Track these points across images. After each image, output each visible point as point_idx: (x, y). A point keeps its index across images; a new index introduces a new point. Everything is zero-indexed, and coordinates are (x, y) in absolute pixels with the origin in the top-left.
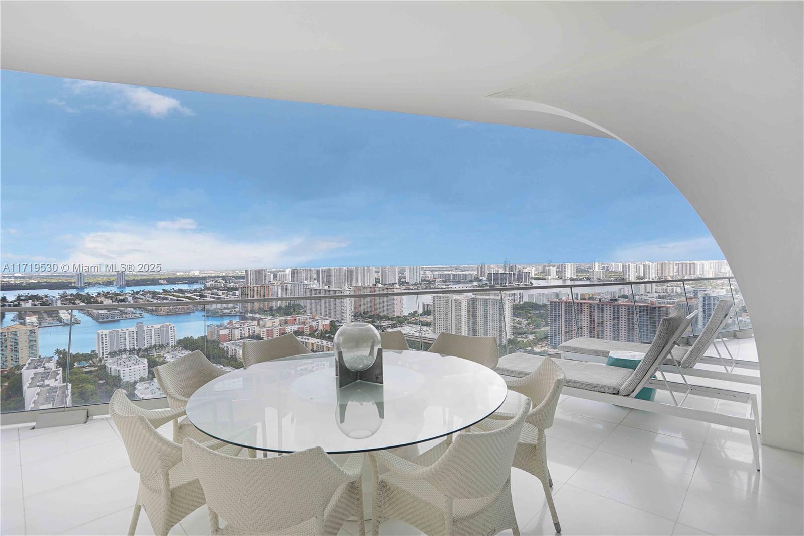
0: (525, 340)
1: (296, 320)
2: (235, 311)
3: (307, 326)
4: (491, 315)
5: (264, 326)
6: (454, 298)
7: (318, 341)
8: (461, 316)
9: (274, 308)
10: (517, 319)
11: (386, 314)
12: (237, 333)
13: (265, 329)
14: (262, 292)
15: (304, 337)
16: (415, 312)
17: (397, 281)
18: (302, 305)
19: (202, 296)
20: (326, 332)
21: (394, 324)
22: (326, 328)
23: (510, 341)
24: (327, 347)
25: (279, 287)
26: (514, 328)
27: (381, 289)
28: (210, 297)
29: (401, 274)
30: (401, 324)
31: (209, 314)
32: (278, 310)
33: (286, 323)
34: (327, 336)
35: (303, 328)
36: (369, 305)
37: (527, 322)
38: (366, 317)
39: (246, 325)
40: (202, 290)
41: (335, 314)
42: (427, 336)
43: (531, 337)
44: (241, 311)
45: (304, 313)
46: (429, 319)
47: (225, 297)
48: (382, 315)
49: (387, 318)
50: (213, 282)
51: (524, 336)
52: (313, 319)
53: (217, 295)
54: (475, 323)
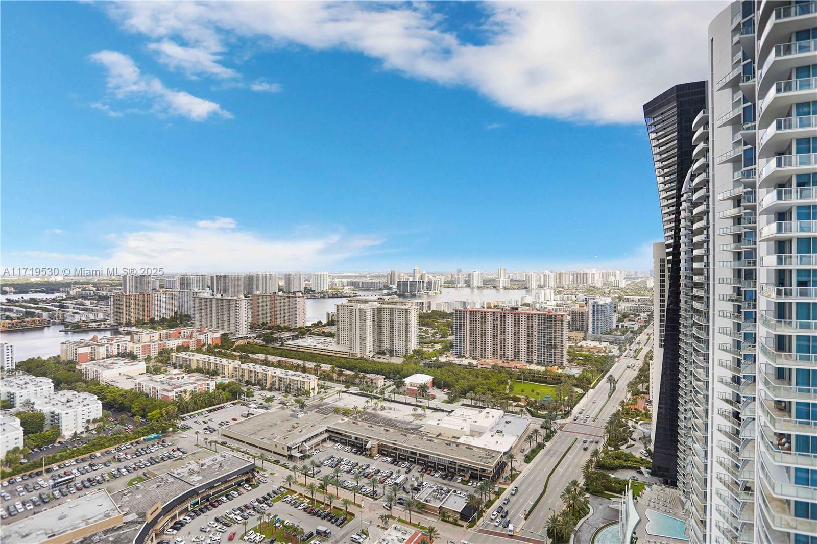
0: (431, 350)
1: (180, 333)
2: (105, 324)
3: (193, 340)
4: (397, 325)
5: (139, 341)
6: (359, 307)
7: (206, 356)
8: (365, 326)
9: (156, 320)
10: (425, 328)
11: (287, 324)
12: (102, 351)
13: (140, 345)
14: (141, 302)
15: (189, 353)
16: (320, 322)
17: (302, 289)
18: (192, 316)
19: (62, 307)
20: (216, 347)
21: (296, 336)
22: (216, 342)
23: (415, 351)
24: (215, 363)
25: (163, 296)
26: (421, 337)
27: (282, 298)
28: (74, 308)
29: (307, 282)
30: (303, 335)
31: (69, 328)
32: (161, 321)
33: (168, 336)
34: (216, 350)
35: (189, 342)
36: (268, 316)
37: (434, 331)
38: (264, 329)
39: (115, 341)
40: (63, 300)
41: (229, 326)
42: (330, 348)
43: (438, 347)
44: (113, 324)
45: (192, 325)
46: (333, 329)
47: (94, 308)
48: (283, 325)
49: (288, 329)
50: (80, 290)
51: (430, 345)
52: (200, 332)
53: (83, 305)
54: (380, 333)
